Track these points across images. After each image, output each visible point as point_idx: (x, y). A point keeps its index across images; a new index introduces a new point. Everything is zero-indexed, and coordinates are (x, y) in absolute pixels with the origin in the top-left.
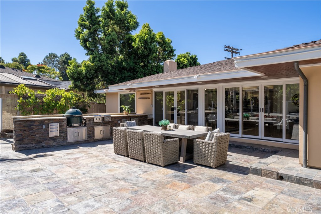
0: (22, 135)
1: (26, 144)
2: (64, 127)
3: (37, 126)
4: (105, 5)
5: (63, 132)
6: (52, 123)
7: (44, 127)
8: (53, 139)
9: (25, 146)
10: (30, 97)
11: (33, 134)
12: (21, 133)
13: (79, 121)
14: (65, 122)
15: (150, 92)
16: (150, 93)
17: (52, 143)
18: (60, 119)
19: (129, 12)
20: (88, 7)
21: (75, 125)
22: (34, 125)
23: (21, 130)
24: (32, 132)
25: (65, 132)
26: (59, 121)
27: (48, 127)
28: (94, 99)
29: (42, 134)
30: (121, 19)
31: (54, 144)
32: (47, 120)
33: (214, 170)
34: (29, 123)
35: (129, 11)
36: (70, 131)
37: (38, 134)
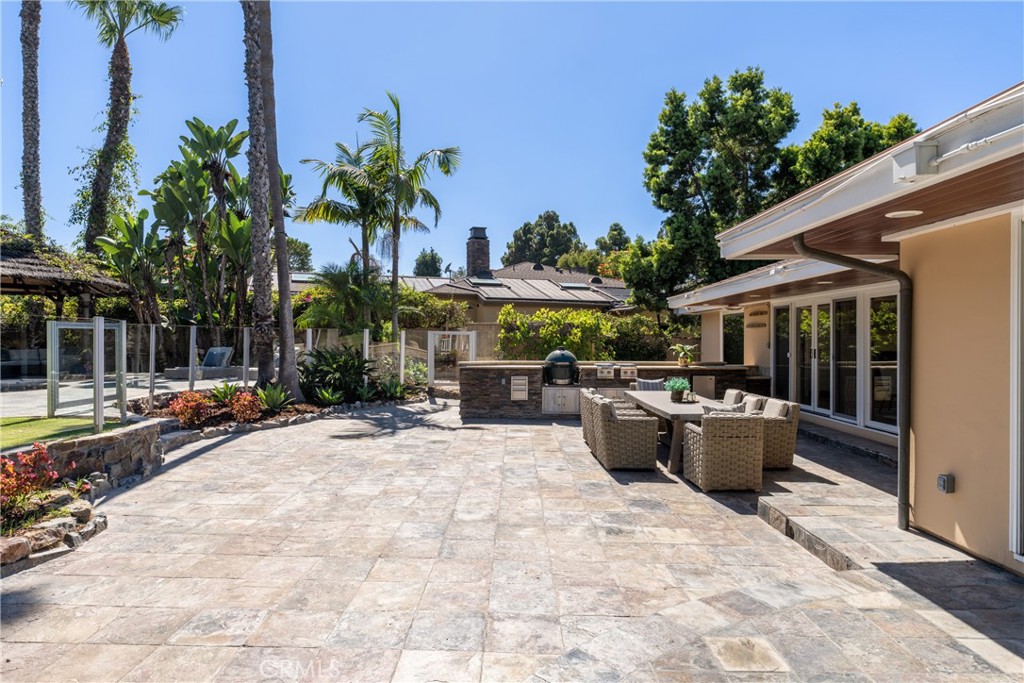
0: (469, 392)
1: (476, 408)
2: (538, 385)
3: (492, 379)
4: (698, 98)
5: (535, 394)
6: (516, 375)
7: (503, 381)
8: (518, 404)
9: (474, 410)
10: (518, 328)
11: (485, 392)
12: (469, 389)
13: (568, 374)
14: (540, 375)
15: (765, 308)
16: (766, 313)
17: (516, 411)
18: (529, 370)
19: (768, 93)
20: (668, 113)
21: (560, 382)
22: (487, 377)
23: (469, 384)
24: (485, 390)
25: (539, 394)
26: (529, 373)
27: (509, 382)
28: (685, 327)
29: (501, 394)
30: (737, 122)
31: (520, 413)
32: (508, 369)
33: (701, 495)
34: (479, 373)
35: (768, 90)
36: (548, 392)
37: (494, 393)
